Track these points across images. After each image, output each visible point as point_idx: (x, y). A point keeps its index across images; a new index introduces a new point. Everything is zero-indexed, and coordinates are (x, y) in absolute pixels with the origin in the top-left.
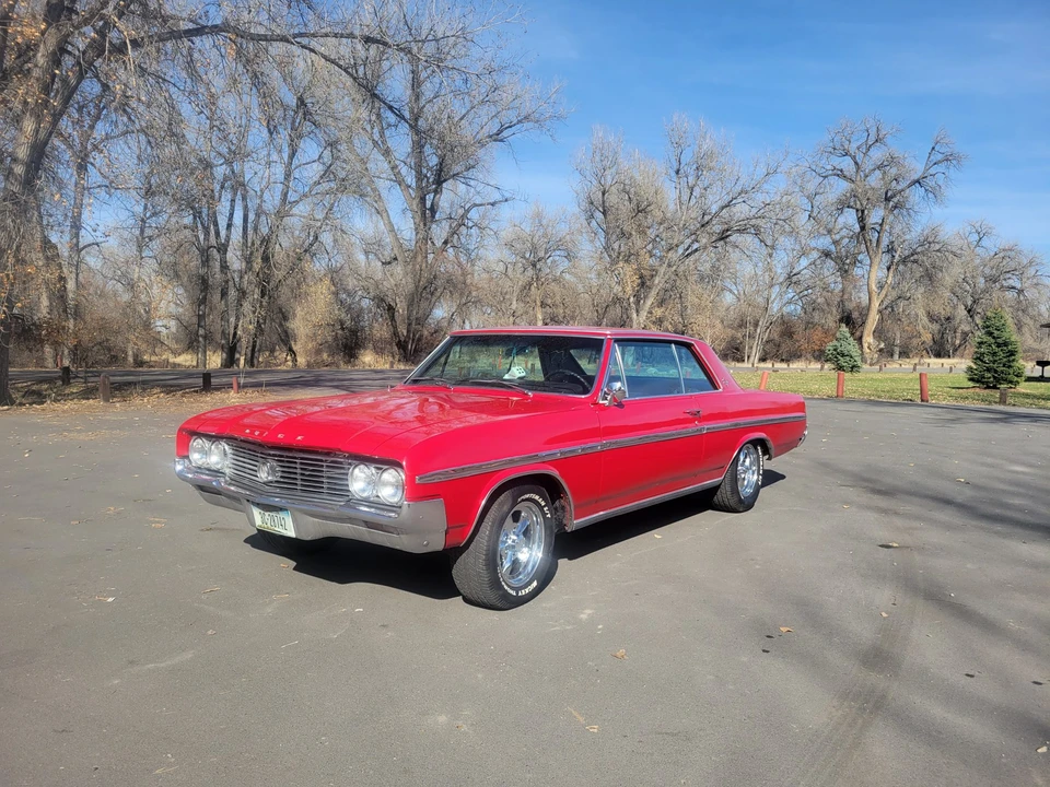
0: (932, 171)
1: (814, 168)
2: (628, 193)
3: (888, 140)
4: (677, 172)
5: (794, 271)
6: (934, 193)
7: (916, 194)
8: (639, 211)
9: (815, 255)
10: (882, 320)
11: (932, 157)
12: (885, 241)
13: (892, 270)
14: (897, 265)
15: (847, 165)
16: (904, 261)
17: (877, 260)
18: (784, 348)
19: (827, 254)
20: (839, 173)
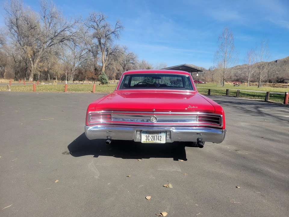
0: (117, 30)
1: (86, 24)
2: (27, 21)
3: (105, 19)
4: (44, 17)
5: (82, 55)
6: (117, 36)
7: (112, 36)
8: (32, 28)
9: (87, 50)
10: (105, 70)
11: (116, 26)
12: (106, 48)
13: (108, 56)
14: (109, 55)
15: (95, 24)
16: (111, 54)
17: (104, 53)
18: (80, 77)
19: (90, 51)
20: (93, 27)
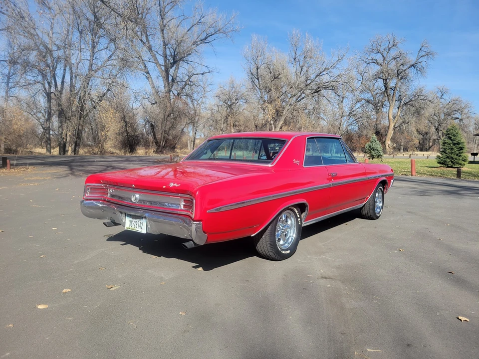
0: (420, 60)
1: (363, 59)
2: (270, 69)
3: (399, 45)
4: (295, 59)
5: (353, 110)
6: (421, 71)
7: (412, 73)
8: (275, 78)
9: (363, 101)
10: (394, 133)
11: (420, 54)
12: (397, 95)
13: (400, 109)
14: (403, 106)
15: (379, 57)
16: (406, 104)
17: (393, 104)
19: (369, 102)
20: (375, 61)
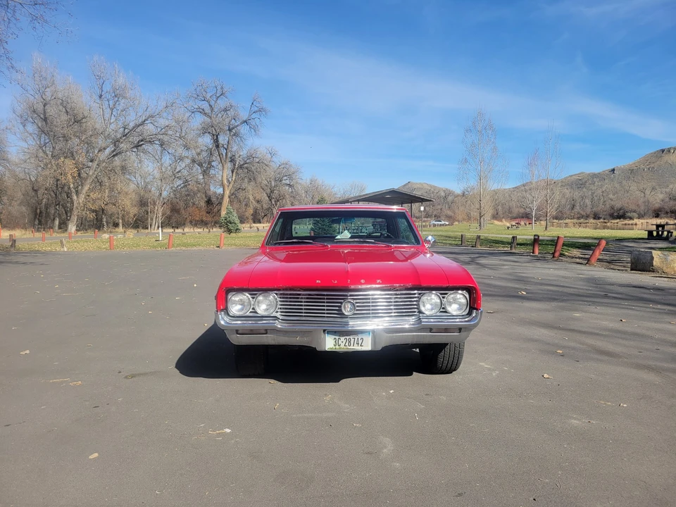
0: (253, 116)
1: (185, 105)
2: (65, 107)
3: (228, 94)
4: (100, 97)
6: (255, 129)
7: (244, 129)
8: (75, 122)
10: (230, 202)
11: (252, 108)
12: (230, 155)
13: (234, 173)
14: (237, 170)
15: (206, 106)
16: (241, 167)
17: (226, 166)
18: (173, 220)
19: (194, 161)
20: (201, 111)
